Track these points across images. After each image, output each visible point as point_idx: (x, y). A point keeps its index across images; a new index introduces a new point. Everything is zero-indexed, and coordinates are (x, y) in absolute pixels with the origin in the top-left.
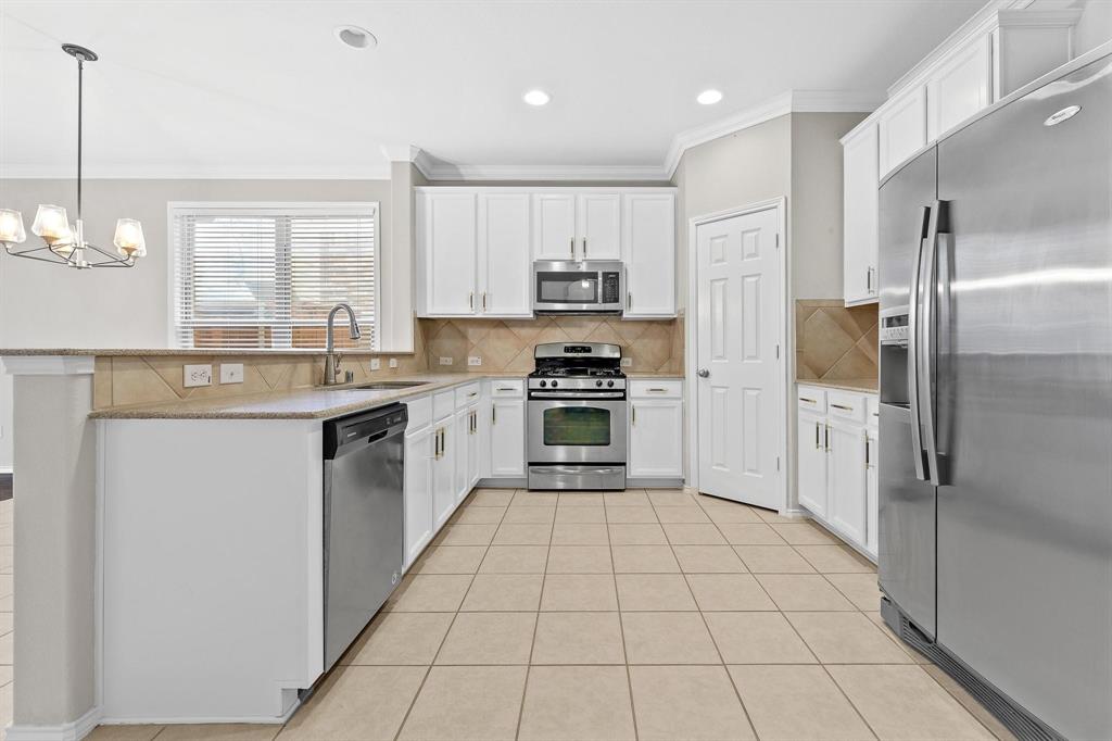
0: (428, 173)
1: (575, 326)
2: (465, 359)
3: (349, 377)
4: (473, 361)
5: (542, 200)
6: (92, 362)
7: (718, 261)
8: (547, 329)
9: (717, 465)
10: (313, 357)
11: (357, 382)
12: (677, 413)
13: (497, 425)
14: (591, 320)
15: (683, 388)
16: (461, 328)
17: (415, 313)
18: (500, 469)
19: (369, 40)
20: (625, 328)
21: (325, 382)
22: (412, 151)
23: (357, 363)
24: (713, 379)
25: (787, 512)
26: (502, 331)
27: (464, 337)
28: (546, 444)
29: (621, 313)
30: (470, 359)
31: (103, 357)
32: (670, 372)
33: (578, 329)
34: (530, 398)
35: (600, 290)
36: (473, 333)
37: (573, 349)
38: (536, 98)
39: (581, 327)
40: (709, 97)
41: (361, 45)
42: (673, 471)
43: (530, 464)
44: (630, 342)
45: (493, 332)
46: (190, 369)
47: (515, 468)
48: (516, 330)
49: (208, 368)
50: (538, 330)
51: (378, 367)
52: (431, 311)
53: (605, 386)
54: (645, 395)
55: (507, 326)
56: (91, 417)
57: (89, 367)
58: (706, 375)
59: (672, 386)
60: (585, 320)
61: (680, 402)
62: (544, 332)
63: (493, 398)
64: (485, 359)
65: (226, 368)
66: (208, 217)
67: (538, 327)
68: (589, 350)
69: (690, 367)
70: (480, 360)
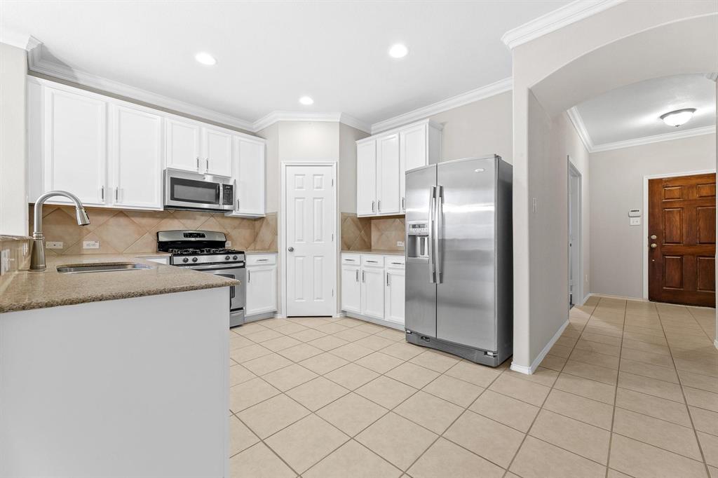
1: (189, 218)
2: (79, 243)
4: (88, 245)
7: (299, 188)
8: (165, 220)
9: (299, 299)
12: (273, 273)
14: (202, 215)
20: (227, 221)
21: (31, 266)
24: (296, 252)
25: (336, 315)
26: (123, 221)
29: (232, 212)
32: (255, 250)
33: (192, 221)
35: (221, 196)
37: (191, 235)
39: (195, 219)
40: (306, 101)
44: (229, 230)
50: (158, 220)
53: (231, 260)
54: (256, 264)
55: (127, 216)
58: (292, 250)
59: (271, 258)
61: (275, 267)
62: (163, 221)
64: (104, 243)
67: (157, 218)
68: (203, 236)
69: (282, 246)
70: (98, 244)
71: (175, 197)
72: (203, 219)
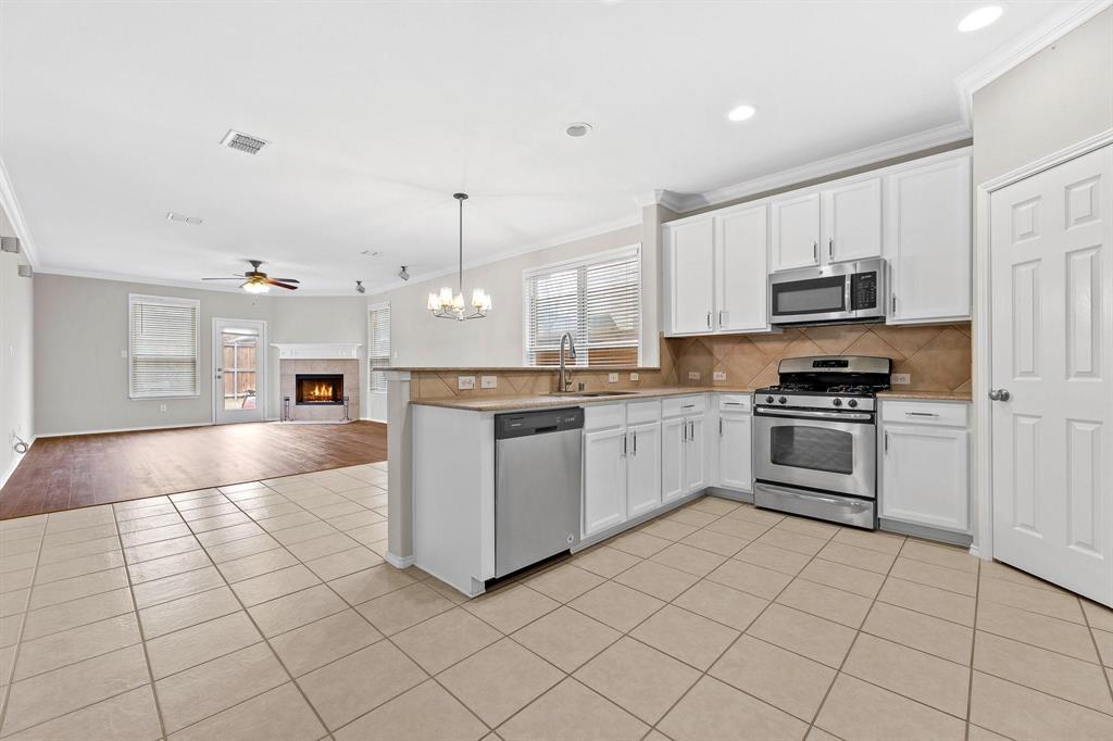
0: (677, 207)
1: (830, 338)
2: (710, 375)
3: (581, 387)
4: (718, 376)
5: (780, 208)
6: (409, 374)
7: (1023, 236)
8: (795, 343)
9: (1023, 525)
10: (552, 372)
11: (586, 391)
12: (958, 447)
13: (724, 437)
14: (850, 331)
15: (968, 415)
16: (707, 344)
17: (661, 333)
18: (727, 480)
19: (588, 128)
20: (893, 337)
21: (558, 389)
22: (657, 195)
23: (595, 377)
24: (1014, 405)
26: (747, 347)
27: (711, 353)
28: (774, 462)
29: (883, 319)
30: (715, 373)
31: (416, 372)
33: (833, 341)
34: (756, 414)
35: (847, 296)
36: (717, 348)
37: (825, 363)
38: (742, 113)
39: (838, 338)
41: (583, 133)
42: (954, 522)
43: (758, 481)
44: (907, 353)
45: (737, 347)
46: (462, 379)
47: (742, 482)
48: (760, 345)
49: (473, 378)
50: (784, 344)
51: (616, 380)
52: (678, 330)
54: (904, 419)
55: (751, 341)
56: (410, 403)
57: (408, 377)
58: (1004, 397)
60: (842, 331)
61: (964, 432)
62: (792, 345)
63: (721, 412)
64: (730, 375)
65: (485, 379)
66: (547, 276)
67: (785, 341)
68: (845, 364)
69: (980, 385)
70: (724, 375)
71: (780, 310)
72: (854, 336)
